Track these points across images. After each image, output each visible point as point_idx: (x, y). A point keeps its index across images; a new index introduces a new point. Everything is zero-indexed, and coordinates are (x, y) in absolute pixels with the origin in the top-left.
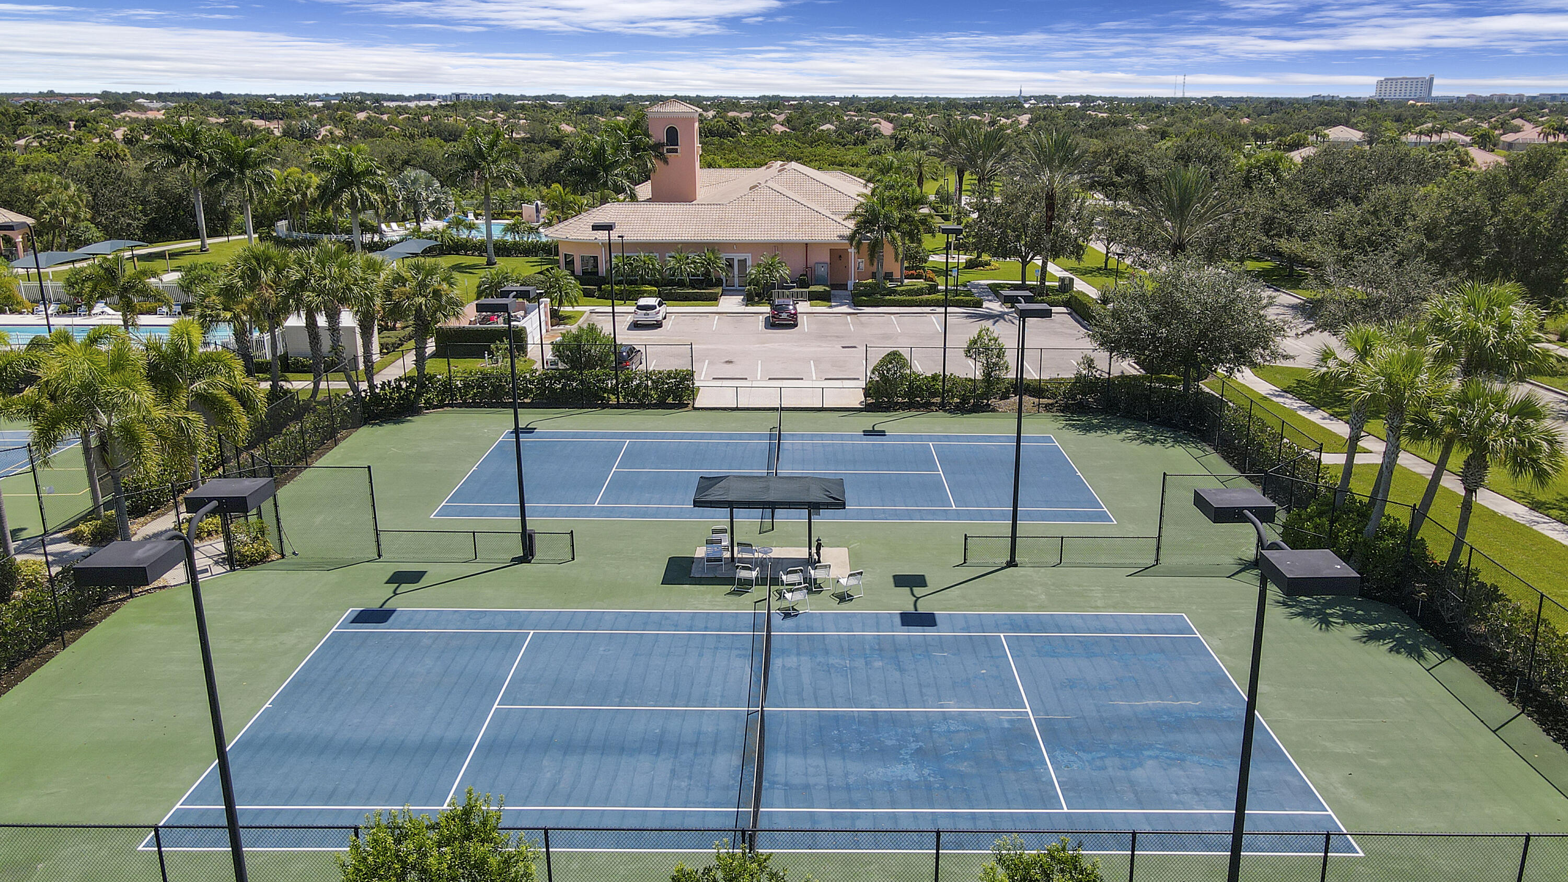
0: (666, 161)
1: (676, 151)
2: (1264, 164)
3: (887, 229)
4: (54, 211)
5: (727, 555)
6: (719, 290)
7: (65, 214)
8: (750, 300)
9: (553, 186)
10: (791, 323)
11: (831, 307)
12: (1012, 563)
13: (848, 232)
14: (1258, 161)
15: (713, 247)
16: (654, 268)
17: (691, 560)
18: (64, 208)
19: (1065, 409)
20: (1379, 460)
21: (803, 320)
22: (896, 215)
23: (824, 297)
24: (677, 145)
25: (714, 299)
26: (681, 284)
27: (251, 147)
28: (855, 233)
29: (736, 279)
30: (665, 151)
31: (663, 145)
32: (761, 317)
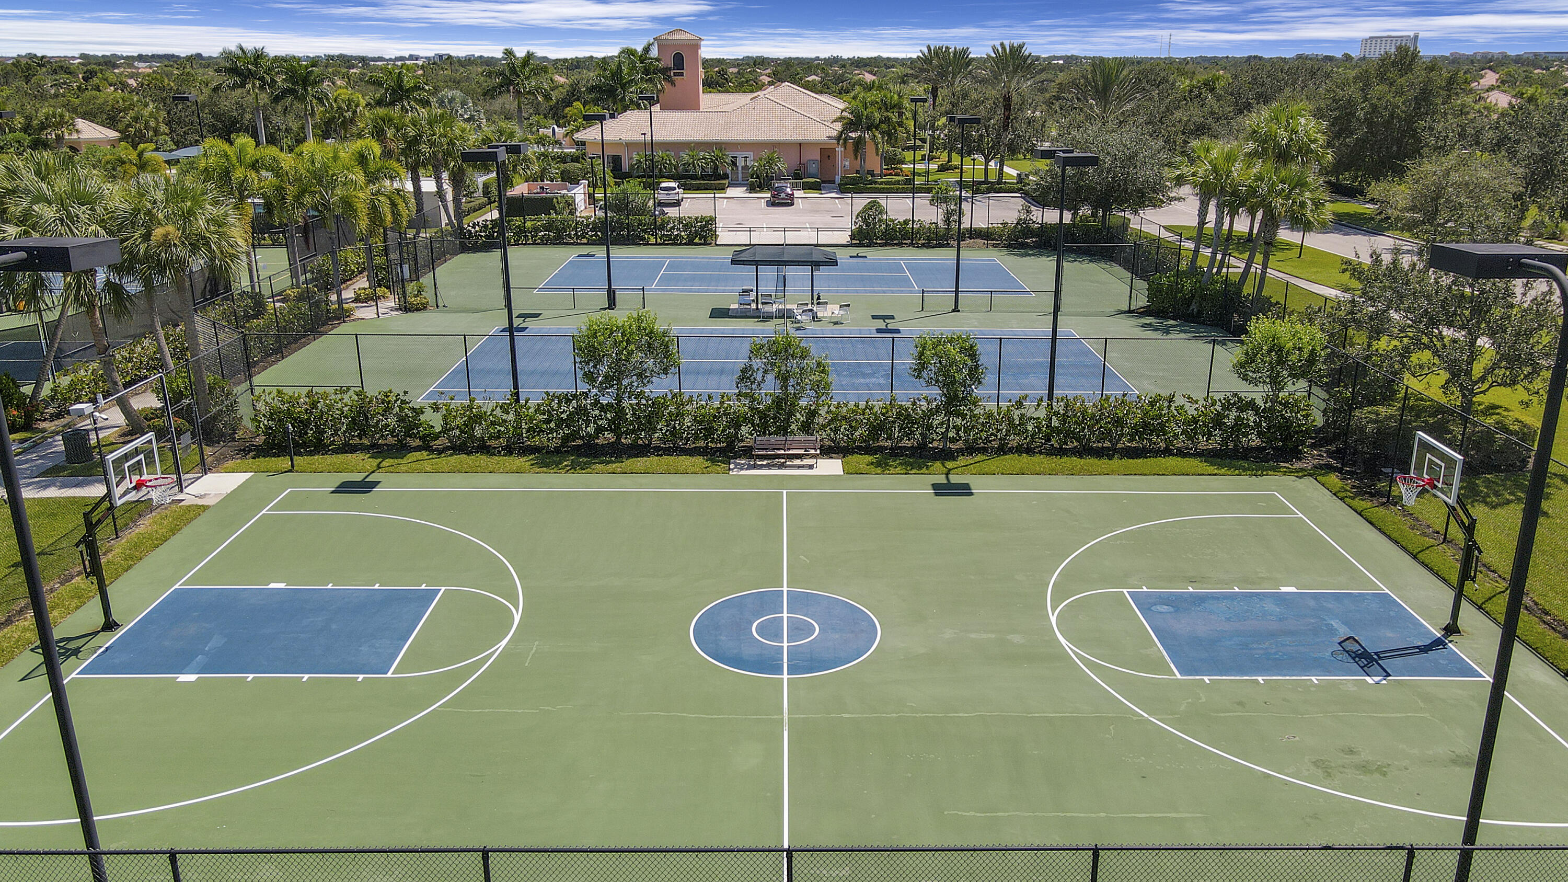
0: (673, 84)
1: (682, 74)
2: (1204, 84)
3: (869, 128)
4: (138, 125)
5: (754, 306)
6: (726, 182)
7: (147, 127)
8: (752, 189)
9: (575, 104)
10: (789, 202)
11: (822, 194)
12: (956, 310)
13: (835, 134)
14: (1199, 81)
15: (721, 146)
16: (671, 164)
17: (729, 309)
18: (147, 123)
19: (1009, 246)
20: (1242, 270)
21: (799, 203)
22: (877, 115)
23: (815, 187)
24: (683, 69)
25: (722, 189)
26: (694, 177)
27: (312, 67)
28: (841, 133)
29: (740, 175)
30: (672, 75)
31: (670, 69)
32: (763, 200)
